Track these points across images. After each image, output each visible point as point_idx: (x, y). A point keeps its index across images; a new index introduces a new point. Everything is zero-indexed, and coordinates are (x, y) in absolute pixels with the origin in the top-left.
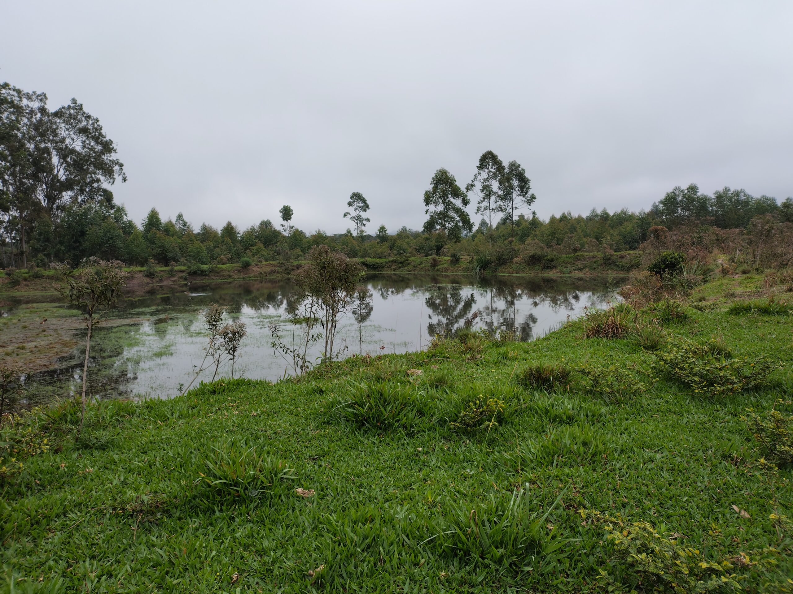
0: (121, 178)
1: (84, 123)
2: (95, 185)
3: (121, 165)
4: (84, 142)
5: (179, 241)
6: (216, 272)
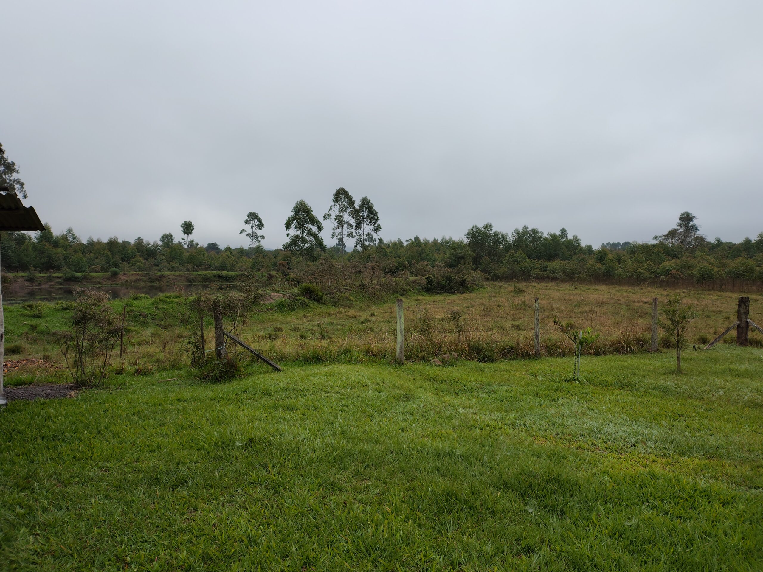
0: (22, 195)
3: (22, 184)
5: (65, 252)
6: (88, 279)
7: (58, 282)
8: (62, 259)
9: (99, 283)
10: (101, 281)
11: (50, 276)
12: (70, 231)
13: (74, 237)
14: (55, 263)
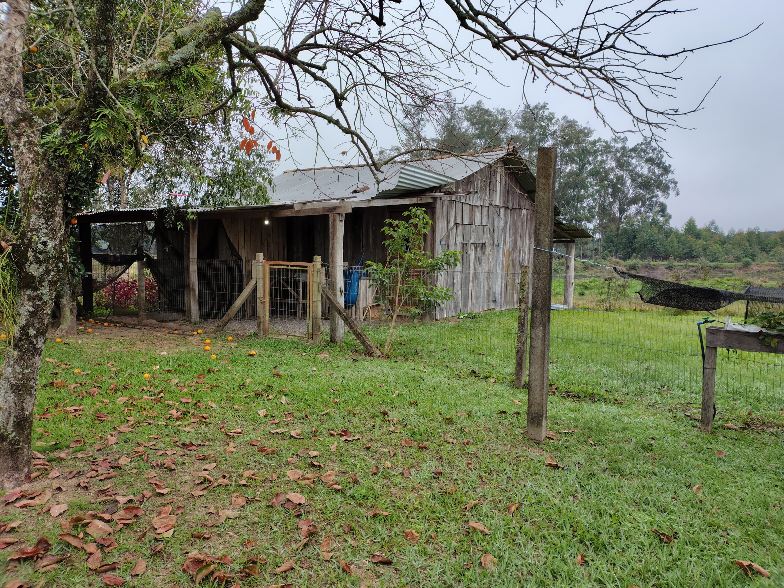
0: (675, 192)
1: (651, 155)
2: (654, 199)
3: (676, 183)
4: (649, 168)
5: (705, 243)
6: (720, 268)
7: (692, 271)
8: (701, 249)
9: (730, 272)
10: (732, 270)
11: (686, 265)
12: (713, 223)
13: (716, 229)
14: (695, 254)
